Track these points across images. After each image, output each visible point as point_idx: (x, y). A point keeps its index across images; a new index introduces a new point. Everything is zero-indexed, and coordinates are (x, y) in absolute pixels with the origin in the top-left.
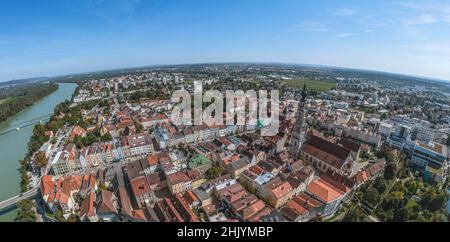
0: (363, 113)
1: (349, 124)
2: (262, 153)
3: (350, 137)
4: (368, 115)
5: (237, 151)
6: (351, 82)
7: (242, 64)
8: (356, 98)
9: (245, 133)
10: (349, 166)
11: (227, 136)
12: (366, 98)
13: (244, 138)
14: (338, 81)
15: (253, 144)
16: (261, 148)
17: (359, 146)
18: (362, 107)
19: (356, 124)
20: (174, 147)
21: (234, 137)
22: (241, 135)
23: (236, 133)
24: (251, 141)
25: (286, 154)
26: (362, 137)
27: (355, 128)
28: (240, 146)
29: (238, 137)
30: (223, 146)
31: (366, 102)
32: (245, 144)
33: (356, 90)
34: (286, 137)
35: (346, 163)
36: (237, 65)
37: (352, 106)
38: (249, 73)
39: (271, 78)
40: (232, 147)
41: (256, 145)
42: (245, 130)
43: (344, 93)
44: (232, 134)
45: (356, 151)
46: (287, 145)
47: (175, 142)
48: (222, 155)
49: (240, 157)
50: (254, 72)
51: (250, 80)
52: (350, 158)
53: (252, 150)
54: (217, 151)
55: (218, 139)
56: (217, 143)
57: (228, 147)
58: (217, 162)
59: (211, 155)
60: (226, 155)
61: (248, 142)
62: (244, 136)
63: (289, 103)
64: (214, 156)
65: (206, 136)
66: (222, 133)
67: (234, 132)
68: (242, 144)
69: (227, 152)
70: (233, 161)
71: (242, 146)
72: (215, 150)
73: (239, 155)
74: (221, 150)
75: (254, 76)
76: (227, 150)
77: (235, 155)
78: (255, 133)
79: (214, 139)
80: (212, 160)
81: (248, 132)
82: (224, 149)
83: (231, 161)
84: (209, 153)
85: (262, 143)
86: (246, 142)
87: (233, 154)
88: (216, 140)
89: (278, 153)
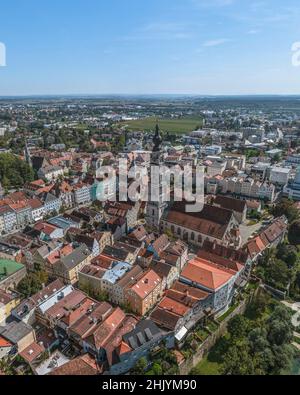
0: (244, 157)
1: (225, 175)
2: (106, 235)
3: (228, 192)
4: (252, 159)
5: (68, 238)
6: (224, 115)
7: (56, 98)
8: (233, 138)
9: (77, 209)
10: (234, 232)
11: (47, 217)
12: (247, 136)
13: (76, 216)
14: (204, 116)
15: (91, 222)
16: (104, 227)
17: (243, 203)
18: (242, 150)
19: (236, 174)
21: (59, 218)
22: (69, 212)
23: (62, 210)
24: (87, 219)
25: (143, 229)
26: (246, 190)
27: (234, 179)
28: (72, 229)
29: (66, 216)
30: (43, 235)
31: (247, 142)
32: (78, 226)
33: (233, 126)
34: (138, 205)
35: (229, 229)
36: (49, 101)
37: (228, 149)
38: (69, 113)
39: (107, 120)
40: (58, 234)
41: (96, 225)
42: (75, 203)
43: (214, 132)
44: (54, 214)
45: (242, 211)
46: (141, 216)
48: (42, 251)
49: (74, 247)
50: (77, 111)
51: (73, 124)
52: (233, 221)
53: (91, 232)
54: (33, 247)
55: (32, 226)
56: (31, 232)
57: (52, 236)
58: (35, 264)
59: (23, 255)
60: (49, 249)
61: (82, 221)
62: (74, 213)
63: (136, 156)
64: (29, 254)
65: (9, 225)
66: (37, 215)
67: (57, 210)
68: (74, 226)
69: (50, 244)
70: (62, 255)
71: (75, 229)
72: (29, 245)
73: (71, 245)
74: (39, 242)
75: (78, 117)
76: (51, 240)
77: (64, 246)
78: (92, 205)
79: (24, 227)
80: (26, 263)
81: (80, 206)
82: (45, 240)
83: (59, 257)
84: (19, 252)
85: (104, 219)
86: (79, 221)
87: (60, 245)
88: (28, 229)
89: (131, 230)
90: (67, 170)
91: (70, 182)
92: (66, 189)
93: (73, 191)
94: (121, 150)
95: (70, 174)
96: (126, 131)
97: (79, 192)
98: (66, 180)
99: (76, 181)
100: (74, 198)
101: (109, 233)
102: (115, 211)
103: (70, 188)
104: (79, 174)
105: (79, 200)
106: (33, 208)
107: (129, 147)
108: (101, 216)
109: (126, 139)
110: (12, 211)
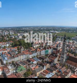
2: (48, 65)
5: (37, 64)
9: (41, 56)
11: (33, 57)
13: (40, 58)
15: (44, 61)
16: (48, 62)
20: (10, 63)
22: (39, 57)
23: (37, 56)
24: (43, 59)
25: (59, 64)
28: (39, 62)
29: (38, 58)
30: (31, 62)
32: (41, 61)
34: (58, 57)
36: (37, 27)
38: (42, 30)
39: (51, 32)
40: (35, 62)
41: (45, 61)
42: (40, 55)
44: (35, 57)
46: (58, 60)
47: (10, 61)
48: (31, 66)
49: (39, 67)
53: (44, 63)
54: (29, 65)
55: (29, 59)
56: (29, 61)
57: (34, 63)
58: (29, 69)
59: (26, 66)
60: (33, 66)
61: (42, 60)
62: (40, 57)
63: (59, 43)
64: (28, 66)
65: (24, 58)
66: (31, 56)
67: (36, 56)
68: (39, 61)
69: (33, 65)
70: (36, 68)
71: (40, 62)
72: (28, 64)
73: (38, 66)
74: (30, 64)
75: (44, 31)
76: (33, 64)
77: (36, 66)
78: (45, 56)
79: (27, 59)
80: (26, 68)
81: (42, 56)
82: (32, 63)
83: (35, 69)
84: (25, 65)
85: (48, 60)
86: (41, 60)
87: (35, 65)
88: (28, 60)
89: (55, 64)
90: (39, 45)
91: (40, 49)
92: (39, 51)
93: (40, 51)
94: (54, 41)
95: (40, 46)
96: (56, 36)
97: (42, 52)
98: (39, 48)
99: (41, 49)
100: (40, 53)
101: (49, 64)
102: (51, 58)
103: (40, 50)
104: (43, 47)
105: (42, 54)
106: (30, 55)
107: (57, 40)
108: (47, 59)
109: (56, 38)
110: (25, 55)
